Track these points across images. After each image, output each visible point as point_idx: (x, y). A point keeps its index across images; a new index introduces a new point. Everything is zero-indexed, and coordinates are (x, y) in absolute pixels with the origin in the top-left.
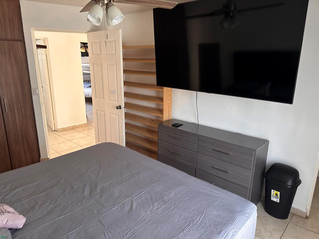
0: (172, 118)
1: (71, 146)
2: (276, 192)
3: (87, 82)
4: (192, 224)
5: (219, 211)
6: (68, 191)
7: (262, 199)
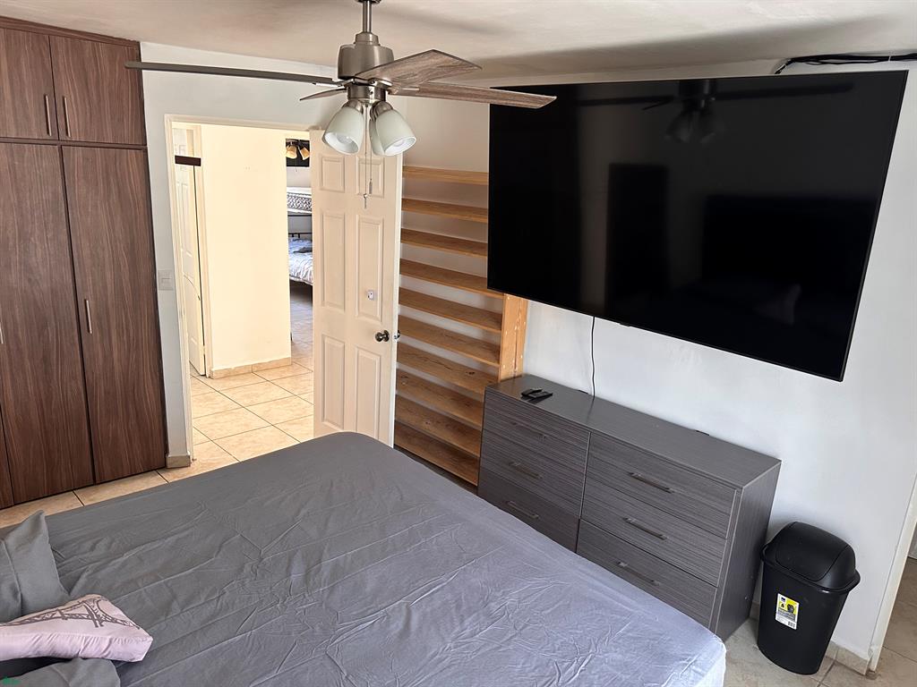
0: (524, 371)
1: (246, 425)
2: (788, 601)
3: (296, 237)
4: (555, 682)
5: (626, 652)
6: (249, 569)
7: (752, 613)
